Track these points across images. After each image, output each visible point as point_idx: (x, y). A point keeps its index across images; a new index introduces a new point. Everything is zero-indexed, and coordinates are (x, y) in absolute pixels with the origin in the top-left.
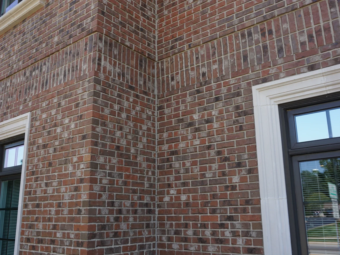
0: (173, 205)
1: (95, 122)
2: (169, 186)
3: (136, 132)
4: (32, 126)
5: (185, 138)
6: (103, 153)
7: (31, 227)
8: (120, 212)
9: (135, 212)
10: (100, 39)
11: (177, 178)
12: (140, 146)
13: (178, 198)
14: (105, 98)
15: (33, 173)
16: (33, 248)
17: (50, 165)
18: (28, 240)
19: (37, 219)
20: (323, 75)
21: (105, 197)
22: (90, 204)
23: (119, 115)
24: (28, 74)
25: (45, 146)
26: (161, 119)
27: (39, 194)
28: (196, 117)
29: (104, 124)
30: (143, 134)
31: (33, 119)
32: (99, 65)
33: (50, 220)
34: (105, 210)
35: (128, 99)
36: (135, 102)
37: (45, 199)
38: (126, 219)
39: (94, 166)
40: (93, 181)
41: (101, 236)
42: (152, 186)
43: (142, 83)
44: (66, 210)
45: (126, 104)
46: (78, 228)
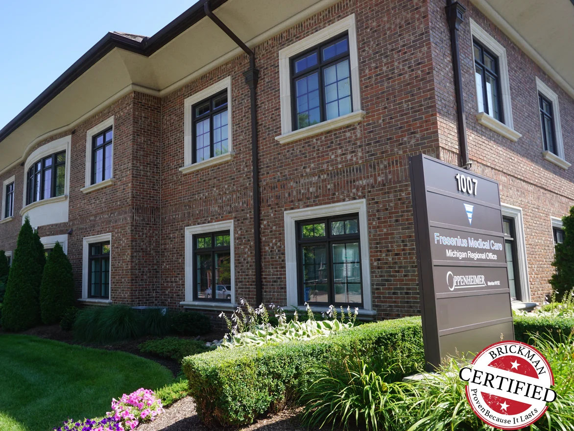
0: (164, 269)
1: (132, 241)
2: (164, 262)
3: (150, 242)
4: (112, 239)
5: (168, 244)
6: (135, 252)
7: (114, 278)
8: (143, 272)
9: (150, 272)
10: (133, 208)
11: (166, 259)
12: (152, 247)
13: (166, 267)
14: (136, 231)
15: (114, 258)
16: (115, 285)
17: (119, 255)
18: (114, 283)
19: (116, 275)
20: (200, 227)
21: (137, 267)
22: (131, 269)
23: (142, 236)
24: (109, 215)
25: (117, 248)
26: (162, 235)
27: (116, 266)
28: (171, 235)
29: (136, 241)
30: (154, 242)
31: (112, 236)
32: (133, 219)
33: (120, 275)
34: (137, 271)
35: (146, 229)
36: (149, 229)
37: (118, 267)
38: (146, 275)
39: (132, 257)
40: (132, 262)
41: (136, 280)
42: (157, 262)
43: (153, 220)
44: (125, 271)
45: (145, 231)
46: (128, 278)
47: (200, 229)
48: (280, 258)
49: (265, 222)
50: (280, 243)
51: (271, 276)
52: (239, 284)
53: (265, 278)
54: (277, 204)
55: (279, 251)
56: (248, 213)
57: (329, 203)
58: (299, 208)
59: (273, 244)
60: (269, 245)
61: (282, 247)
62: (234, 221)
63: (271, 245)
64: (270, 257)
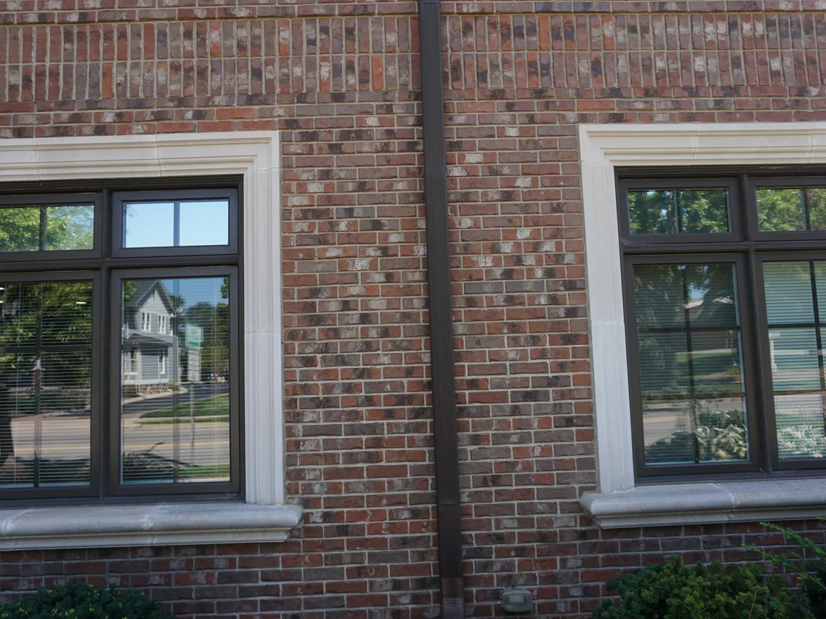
47: (31, 158)
48: (554, 300)
49: (473, 158)
50: (559, 246)
51: (509, 376)
52: (312, 416)
53: (473, 384)
54: (539, 94)
55: (550, 273)
56: (370, 113)
57: (786, 119)
58: (650, 120)
59: (517, 245)
60: (494, 249)
61: (569, 258)
62: (284, 139)
63: (507, 248)
64: (499, 299)
